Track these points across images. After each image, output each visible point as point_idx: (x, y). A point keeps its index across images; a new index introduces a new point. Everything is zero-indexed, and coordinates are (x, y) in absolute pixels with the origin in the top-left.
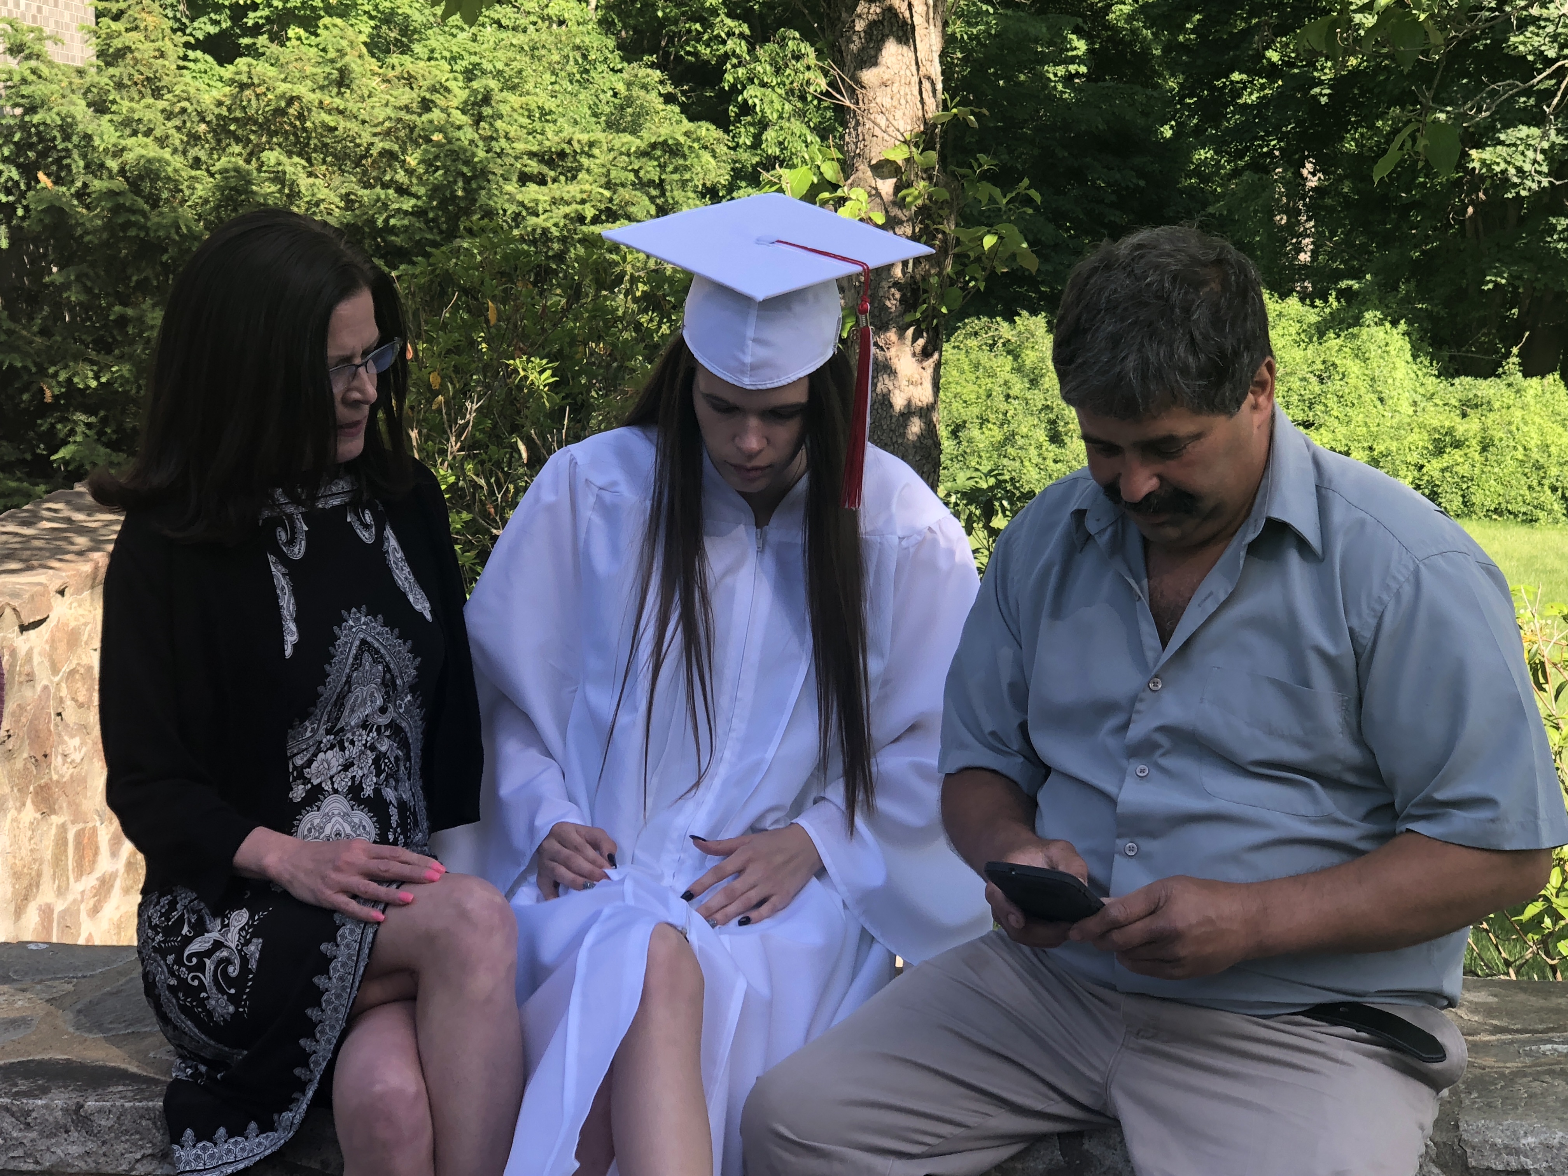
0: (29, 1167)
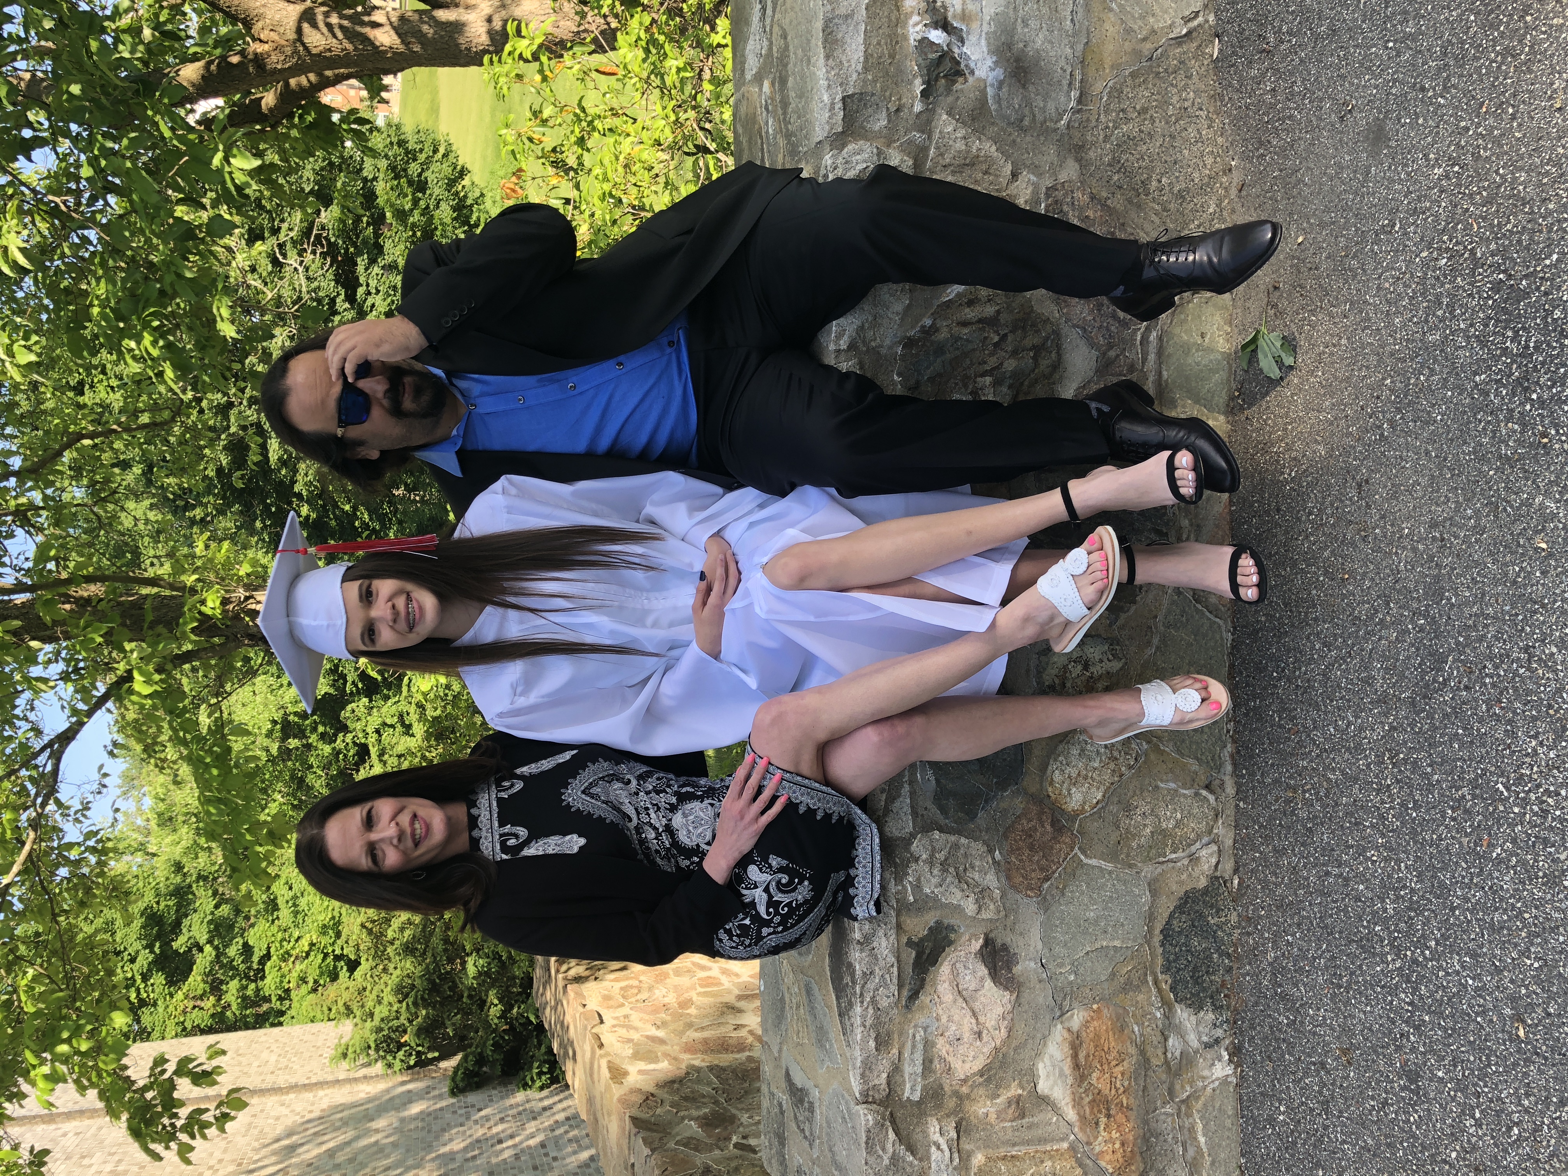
0: (895, 970)
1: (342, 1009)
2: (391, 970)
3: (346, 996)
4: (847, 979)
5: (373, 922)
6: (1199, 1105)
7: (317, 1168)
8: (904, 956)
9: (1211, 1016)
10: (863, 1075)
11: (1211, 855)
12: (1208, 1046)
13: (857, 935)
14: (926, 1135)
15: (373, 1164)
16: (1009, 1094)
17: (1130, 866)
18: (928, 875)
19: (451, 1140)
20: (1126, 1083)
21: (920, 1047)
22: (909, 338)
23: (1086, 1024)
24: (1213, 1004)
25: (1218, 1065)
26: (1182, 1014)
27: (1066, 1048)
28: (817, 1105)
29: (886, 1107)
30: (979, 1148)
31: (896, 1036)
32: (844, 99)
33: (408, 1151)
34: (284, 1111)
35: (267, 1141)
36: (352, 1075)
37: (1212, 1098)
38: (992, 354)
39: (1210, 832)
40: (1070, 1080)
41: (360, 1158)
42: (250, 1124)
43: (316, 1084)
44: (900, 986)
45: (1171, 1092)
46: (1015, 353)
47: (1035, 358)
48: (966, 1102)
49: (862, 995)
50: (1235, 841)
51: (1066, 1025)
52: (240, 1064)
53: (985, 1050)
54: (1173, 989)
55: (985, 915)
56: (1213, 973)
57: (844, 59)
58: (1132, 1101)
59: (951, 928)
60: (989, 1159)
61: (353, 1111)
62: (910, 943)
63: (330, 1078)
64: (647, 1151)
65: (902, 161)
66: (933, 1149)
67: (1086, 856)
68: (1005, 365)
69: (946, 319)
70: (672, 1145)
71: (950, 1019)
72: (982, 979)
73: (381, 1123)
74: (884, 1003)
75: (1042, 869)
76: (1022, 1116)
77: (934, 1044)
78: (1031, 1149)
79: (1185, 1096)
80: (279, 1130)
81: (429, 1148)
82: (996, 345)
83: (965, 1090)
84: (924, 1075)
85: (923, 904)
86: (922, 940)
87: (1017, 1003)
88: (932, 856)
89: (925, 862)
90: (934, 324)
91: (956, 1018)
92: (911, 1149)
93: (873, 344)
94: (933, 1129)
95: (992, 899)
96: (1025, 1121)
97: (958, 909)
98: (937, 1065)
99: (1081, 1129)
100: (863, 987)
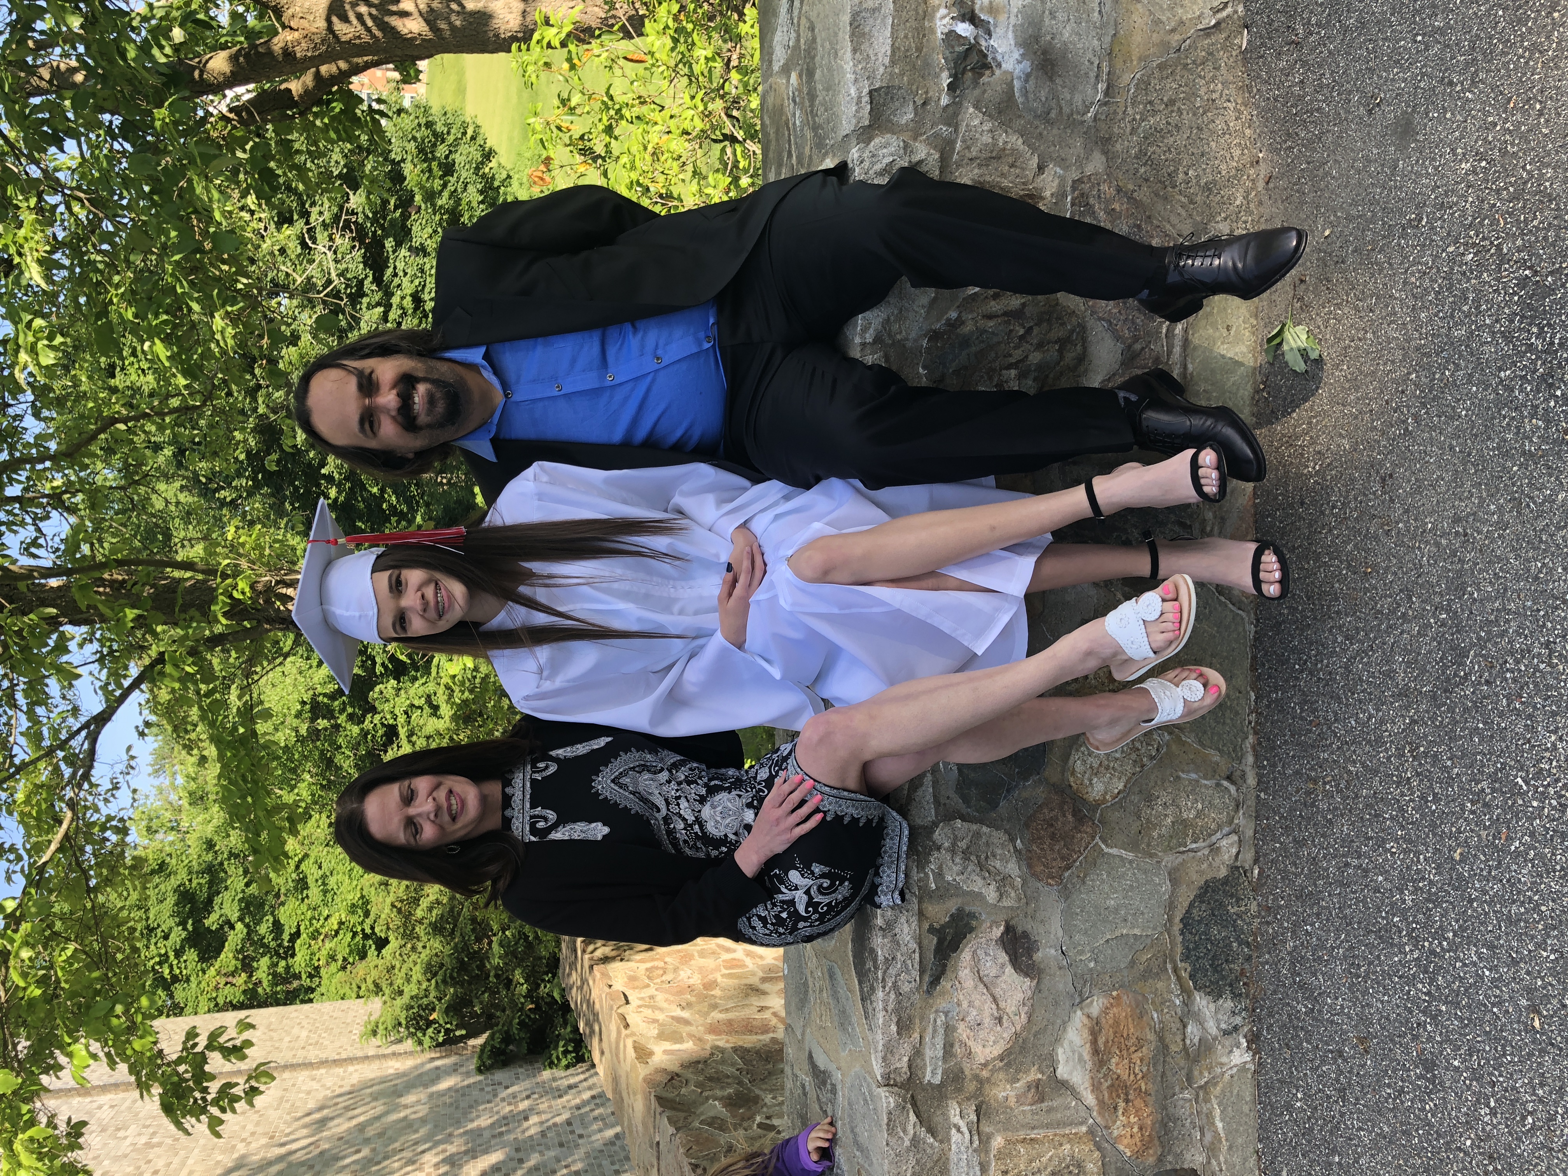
0: (917, 956)
1: (372, 987)
2: (420, 949)
3: (374, 974)
4: (869, 964)
5: (402, 901)
6: (1217, 1091)
7: (347, 1142)
8: (925, 942)
9: (1229, 1004)
10: (884, 1059)
11: (1232, 845)
12: (1226, 1033)
13: (879, 922)
14: (947, 1119)
15: (402, 1139)
16: (1029, 1079)
17: (1151, 856)
18: (950, 863)
19: (478, 1117)
20: (1145, 1069)
21: (941, 1031)
22: (934, 331)
23: (1106, 1011)
24: (1232, 992)
25: (1237, 1052)
26: (1201, 1001)
27: (1086, 1034)
28: (839, 1087)
29: (907, 1091)
30: (998, 1131)
31: (917, 1021)
32: (871, 93)
33: (436, 1126)
34: (315, 1085)
35: (299, 1114)
36: (383, 1051)
37: (1231, 1084)
38: (1015, 348)
39: (1231, 822)
40: (1089, 1065)
41: (390, 1133)
42: (282, 1098)
43: (345, 1060)
44: (922, 972)
45: (1190, 1078)
46: (1040, 346)
47: (1060, 351)
48: (986, 1086)
49: (884, 980)
50: (1256, 832)
51: (1086, 1011)
52: (271, 1039)
53: (1005, 1035)
54: (1191, 977)
55: (1006, 903)
56: (1233, 962)
57: (871, 52)
58: (1150, 1086)
59: (972, 916)
60: (1008, 1142)
61: (382, 1086)
62: (931, 930)
63: (360, 1054)
64: (671, 1130)
65: (929, 154)
66: (954, 1131)
67: (1107, 846)
68: (1030, 358)
69: (972, 311)
70: (696, 1124)
71: (971, 1004)
72: (1003, 966)
73: (410, 1099)
74: (906, 988)
75: (1063, 858)
76: (1042, 1100)
77: (955, 1029)
78: (1050, 1133)
79: (1203, 1082)
80: (311, 1105)
81: (458, 1123)
82: (1022, 338)
83: (985, 1074)
84: (945, 1059)
85: (945, 891)
86: (943, 927)
87: (1038, 989)
88: (954, 844)
89: (947, 850)
90: (959, 316)
91: (977, 1003)
92: (932, 1131)
93: (899, 337)
94: (954, 1112)
95: (1013, 887)
96: (1044, 1105)
97: (979, 896)
98: (958, 1050)
99: (1099, 1113)
100: (885, 972)
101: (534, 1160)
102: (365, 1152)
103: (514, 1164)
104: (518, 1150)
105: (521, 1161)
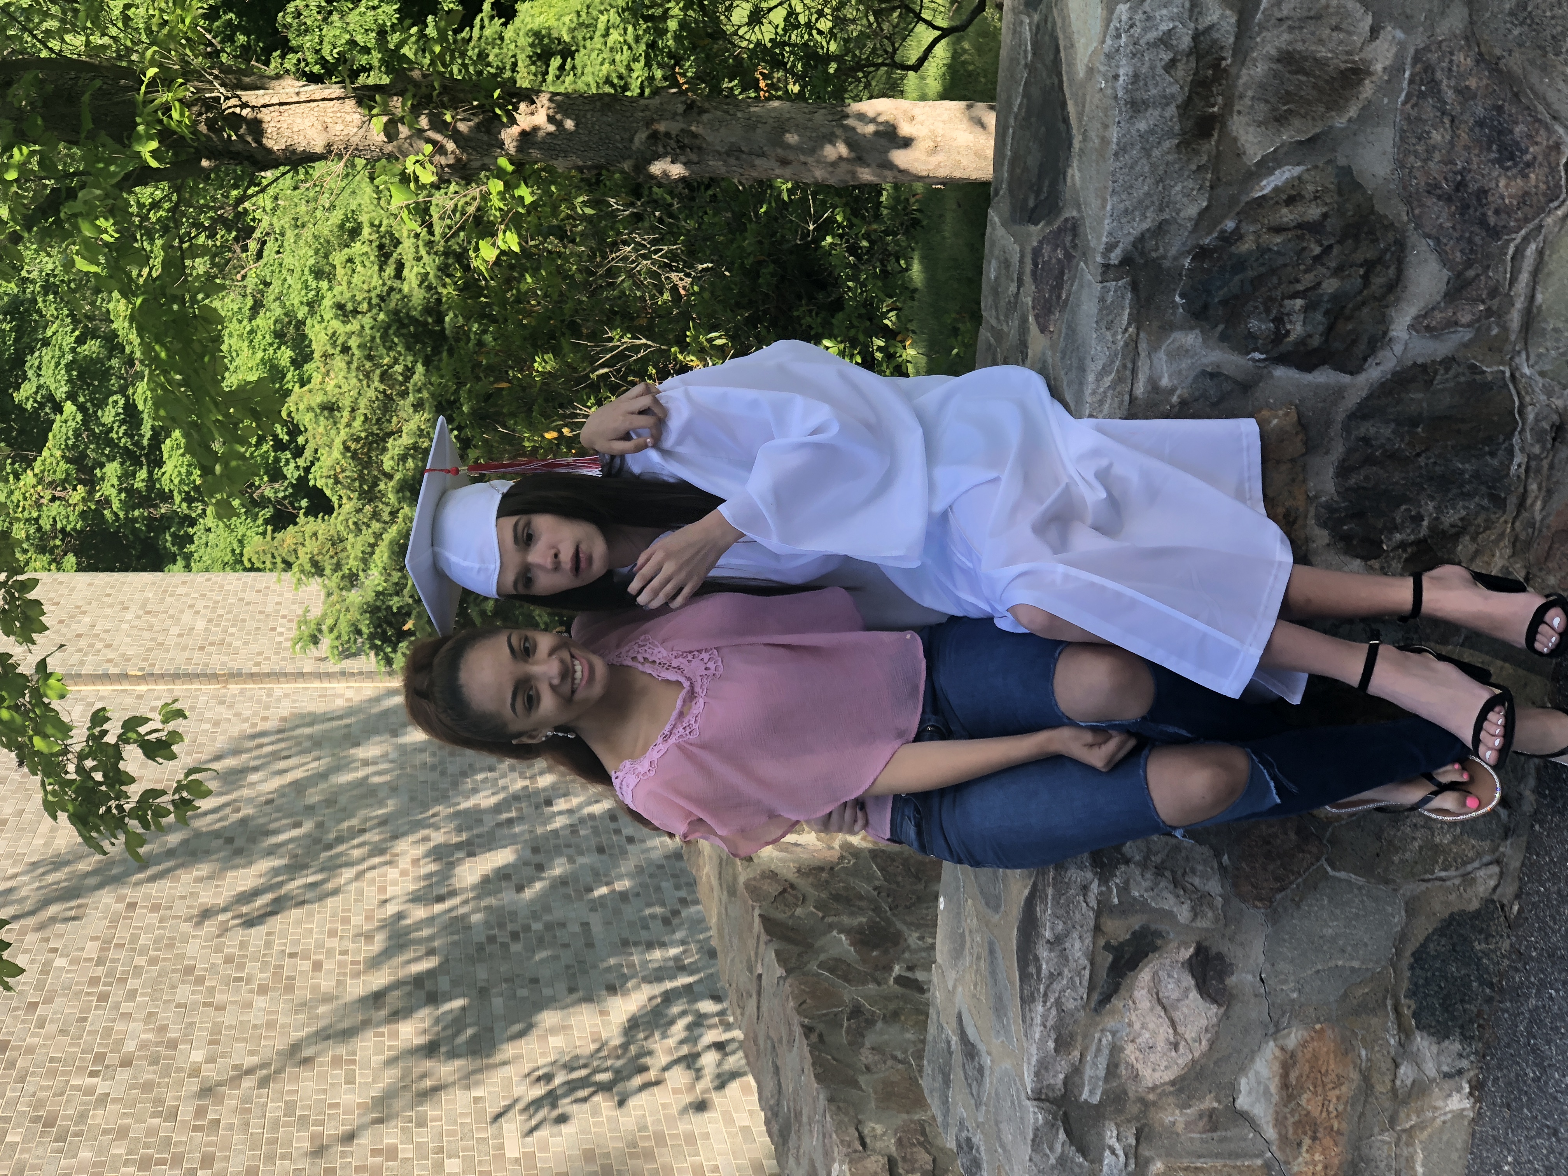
0: (1087, 973)
1: (308, 567)
3: (312, 546)
4: (1032, 969)
6: (1425, 1135)
7: (278, 809)
8: (1099, 959)
9: (1457, 1046)
10: (1037, 1074)
11: (1490, 877)
12: (1447, 1076)
13: (1048, 934)
14: (1101, 1136)
15: (362, 813)
16: (1202, 1107)
17: (1387, 882)
18: (1139, 878)
20: (1341, 1108)
21: (1106, 1052)
22: (1201, 247)
23: (1304, 1045)
24: (1462, 1034)
25: (1456, 1097)
26: (1422, 1043)
27: (1276, 1067)
28: (987, 1073)
29: (1059, 1107)
30: (1159, 1156)
31: (1079, 1038)
33: (412, 799)
34: (223, 712)
36: (324, 667)
37: (1441, 1130)
38: (1306, 271)
39: (1494, 850)
40: (1276, 1098)
41: (343, 800)
43: (268, 675)
44: (1091, 989)
45: (1393, 1121)
46: (1338, 272)
47: (1366, 278)
48: (1152, 1109)
49: (1045, 995)
50: (1523, 864)
51: (1281, 1042)
52: (150, 628)
53: (1180, 1061)
54: (1415, 1015)
55: (1201, 923)
56: (1470, 1003)
58: (1344, 1125)
59: (1158, 934)
60: (1169, 1168)
61: (328, 725)
62: (1108, 947)
63: (290, 669)
64: (780, 971)
65: (1223, 17)
66: (1107, 1153)
67: (1333, 869)
68: (1324, 285)
69: (1255, 221)
70: (813, 967)
71: (1144, 1026)
72: (1187, 990)
73: (371, 750)
74: (1070, 1005)
75: (1277, 879)
76: (1214, 1129)
77: (1122, 1049)
78: (1219, 1164)
79: (1408, 1126)
80: (220, 743)
81: (443, 798)
82: (1317, 259)
83: (1151, 1097)
84: (1107, 1079)
85: (1128, 907)
86: (1122, 945)
87: (1226, 1016)
88: (1146, 858)
89: (1137, 864)
90: (1237, 228)
91: (1151, 1026)
92: (1083, 1150)
93: (1154, 255)
94: (1110, 1136)
95: (1211, 906)
96: (1216, 1135)
97: (1170, 915)
98: (1123, 1071)
99: (1280, 1148)
100: (1048, 987)
101: (558, 869)
102: (308, 826)
103: (530, 871)
104: (535, 850)
105: (540, 868)
